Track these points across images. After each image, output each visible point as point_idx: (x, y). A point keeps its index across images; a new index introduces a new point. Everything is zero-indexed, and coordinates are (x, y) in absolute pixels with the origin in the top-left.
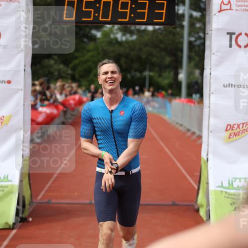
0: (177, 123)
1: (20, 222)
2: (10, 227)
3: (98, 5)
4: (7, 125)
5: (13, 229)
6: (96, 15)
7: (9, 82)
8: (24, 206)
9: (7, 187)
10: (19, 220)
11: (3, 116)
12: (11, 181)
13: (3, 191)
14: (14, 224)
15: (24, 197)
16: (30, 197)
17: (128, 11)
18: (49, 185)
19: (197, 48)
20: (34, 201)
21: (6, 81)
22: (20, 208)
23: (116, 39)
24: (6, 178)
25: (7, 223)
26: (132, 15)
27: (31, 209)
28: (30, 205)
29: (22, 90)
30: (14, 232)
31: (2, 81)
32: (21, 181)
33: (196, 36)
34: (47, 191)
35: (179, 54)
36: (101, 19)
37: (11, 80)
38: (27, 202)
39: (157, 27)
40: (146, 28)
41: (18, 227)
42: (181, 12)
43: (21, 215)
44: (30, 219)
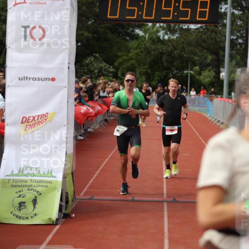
0: (219, 121)
1: (63, 218)
2: (53, 222)
3: (141, 4)
4: (51, 122)
5: (56, 224)
6: (140, 13)
7: (53, 79)
8: (67, 202)
9: (51, 182)
10: (62, 216)
11: (47, 113)
12: (55, 177)
13: (47, 186)
14: (57, 220)
15: (67, 193)
16: (73, 193)
17: (172, 9)
18: (91, 181)
19: (239, 46)
20: (77, 197)
21: (50, 78)
22: (64, 204)
23: (159, 38)
24: (50, 173)
25: (50, 219)
26: (176, 14)
27: (74, 205)
28: (72, 201)
29: (65, 87)
30: (57, 227)
31: (47, 79)
32: (64, 177)
33: (239, 34)
34: (90, 187)
35: (221, 52)
36: (144, 17)
37: (55, 78)
38: (70, 198)
39: (199, 25)
40: (188, 26)
41: (61, 223)
42: (223, 10)
43: (64, 211)
44: (74, 215)
